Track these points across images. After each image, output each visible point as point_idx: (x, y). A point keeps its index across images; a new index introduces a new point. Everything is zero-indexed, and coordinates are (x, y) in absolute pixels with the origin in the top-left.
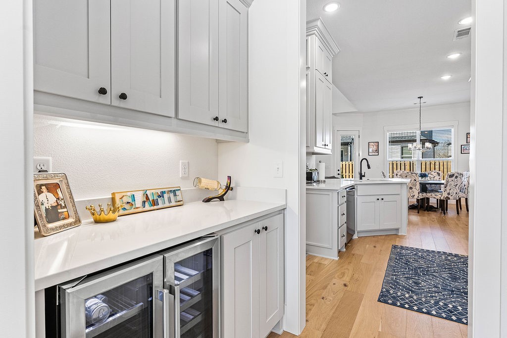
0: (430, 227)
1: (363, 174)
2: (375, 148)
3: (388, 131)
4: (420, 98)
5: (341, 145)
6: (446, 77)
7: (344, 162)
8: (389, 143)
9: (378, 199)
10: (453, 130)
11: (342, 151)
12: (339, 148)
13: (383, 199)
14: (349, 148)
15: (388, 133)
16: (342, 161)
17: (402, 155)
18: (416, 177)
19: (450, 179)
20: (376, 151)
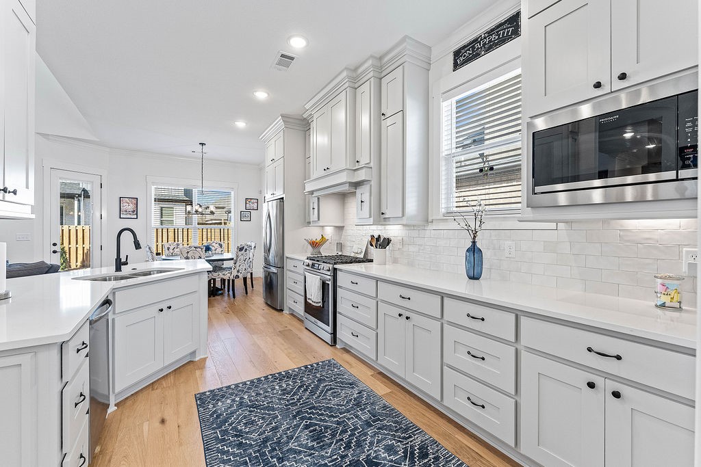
0: (229, 325)
1: (123, 260)
2: (131, 207)
3: (153, 183)
4: (203, 144)
5: (61, 197)
6: (241, 124)
7: (66, 228)
8: (155, 201)
9: (161, 310)
10: (232, 193)
11: (62, 208)
12: (57, 202)
13: (170, 308)
14: (76, 202)
15: (153, 187)
16: (62, 224)
17: (162, 217)
18: (201, 252)
19: (240, 253)
20: (133, 212)
